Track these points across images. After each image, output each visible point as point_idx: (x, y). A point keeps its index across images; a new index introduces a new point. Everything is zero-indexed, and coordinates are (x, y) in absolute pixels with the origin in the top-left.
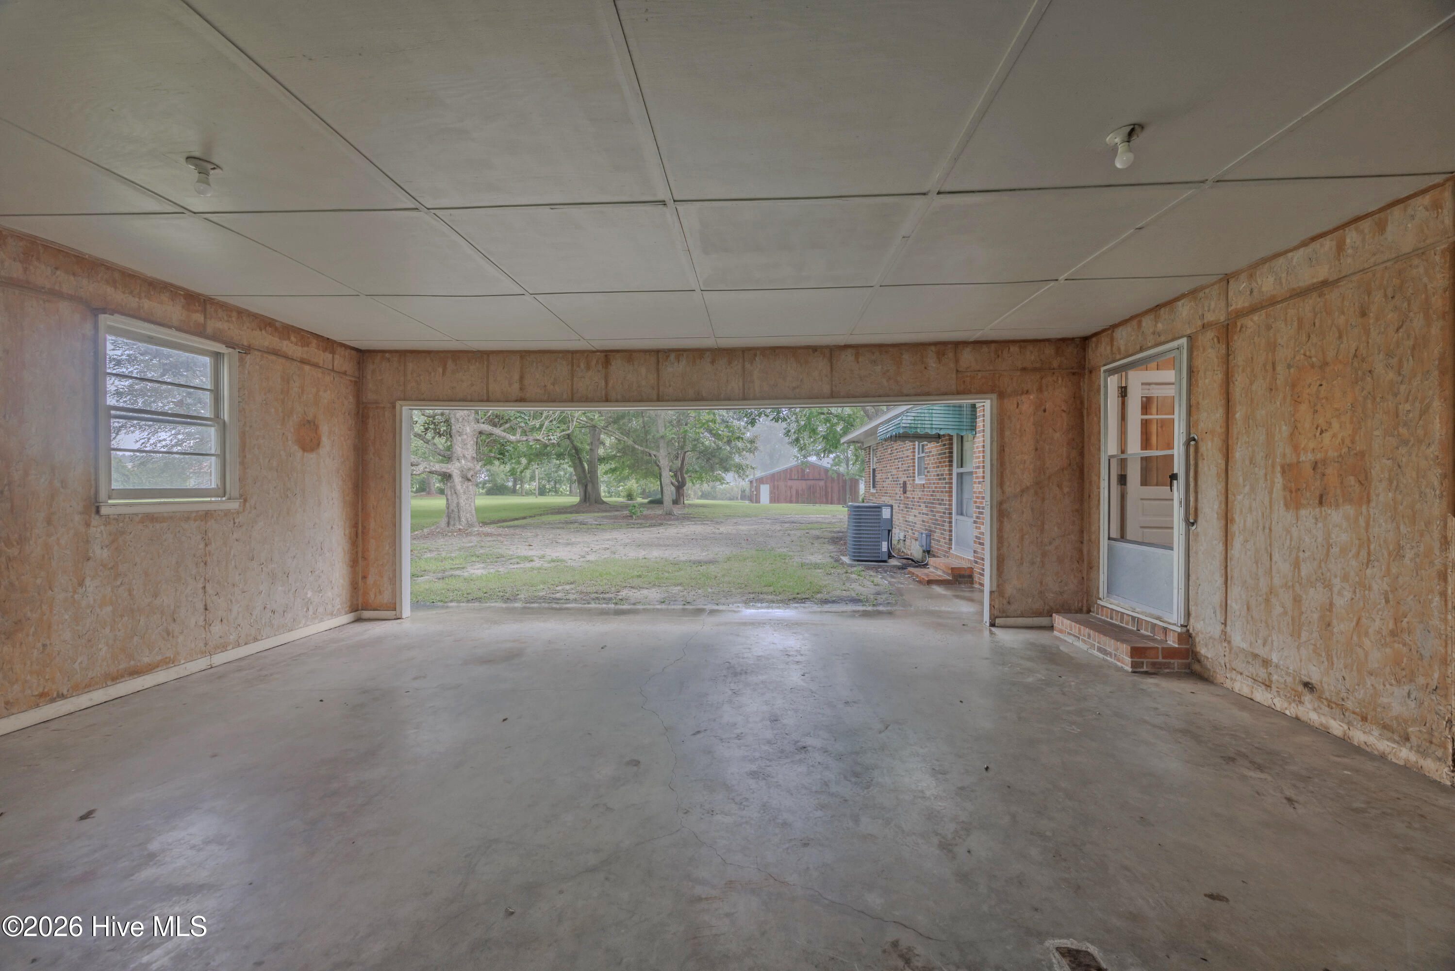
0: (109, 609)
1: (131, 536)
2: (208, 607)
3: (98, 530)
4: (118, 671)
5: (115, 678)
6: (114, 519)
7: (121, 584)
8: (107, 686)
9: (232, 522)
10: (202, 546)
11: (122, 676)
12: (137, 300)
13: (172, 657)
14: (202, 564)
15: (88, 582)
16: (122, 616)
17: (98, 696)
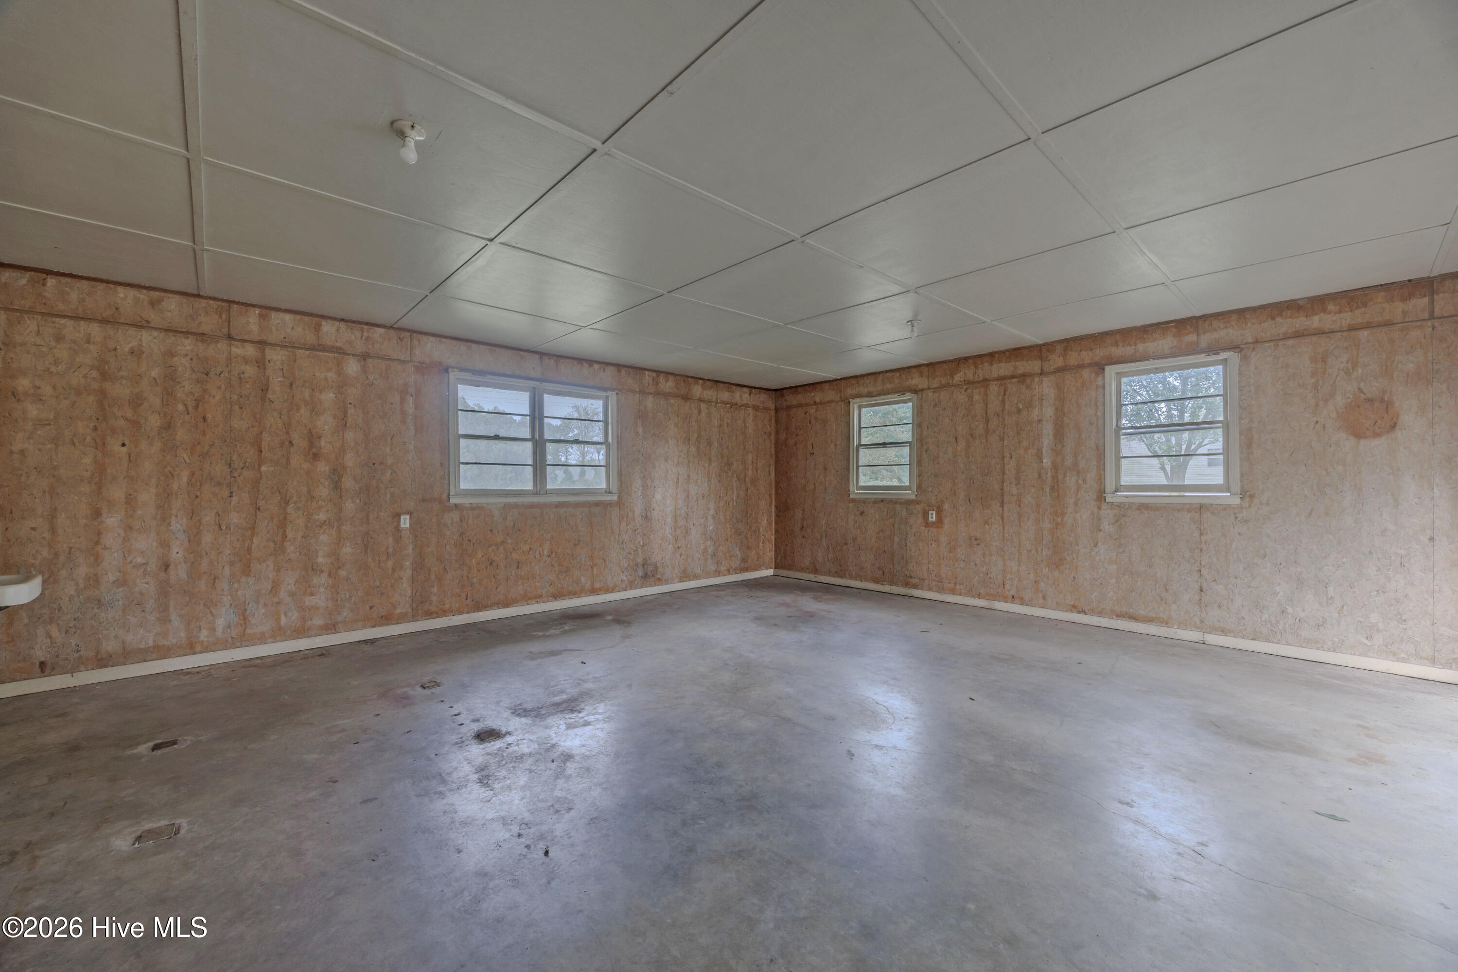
0: (1115, 567)
1: (1130, 518)
2: (1204, 590)
3: (1107, 514)
4: (1121, 612)
5: (1120, 616)
6: (1117, 506)
7: (1123, 551)
8: (1112, 618)
9: (1233, 517)
10: (1197, 534)
11: (1124, 617)
12: (1133, 347)
13: (1165, 619)
14: (1197, 551)
15: (1100, 544)
16: (1124, 575)
17: (1104, 622)
